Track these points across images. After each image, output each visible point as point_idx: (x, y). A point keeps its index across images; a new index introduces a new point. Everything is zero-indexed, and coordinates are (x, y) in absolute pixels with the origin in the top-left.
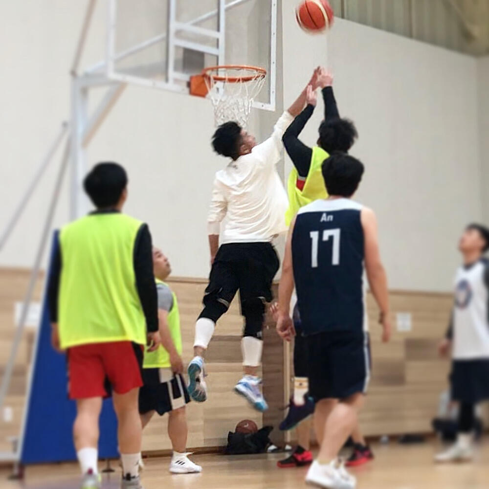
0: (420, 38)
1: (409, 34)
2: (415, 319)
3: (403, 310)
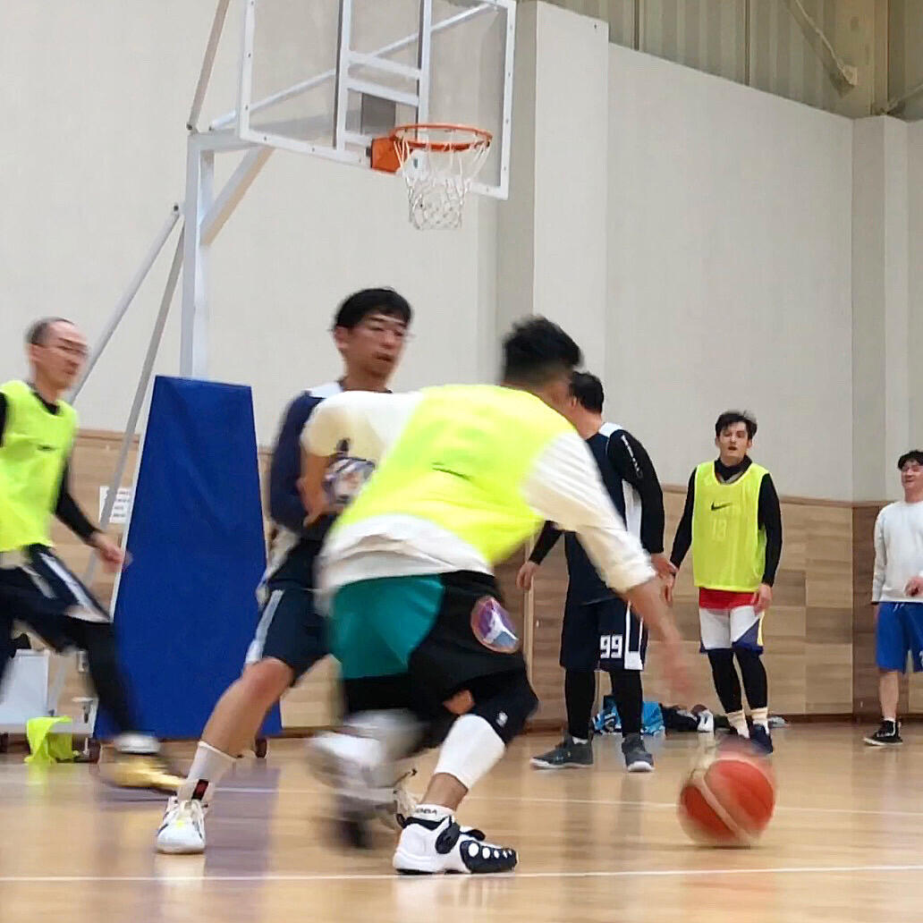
0: (763, 86)
1: (744, 78)
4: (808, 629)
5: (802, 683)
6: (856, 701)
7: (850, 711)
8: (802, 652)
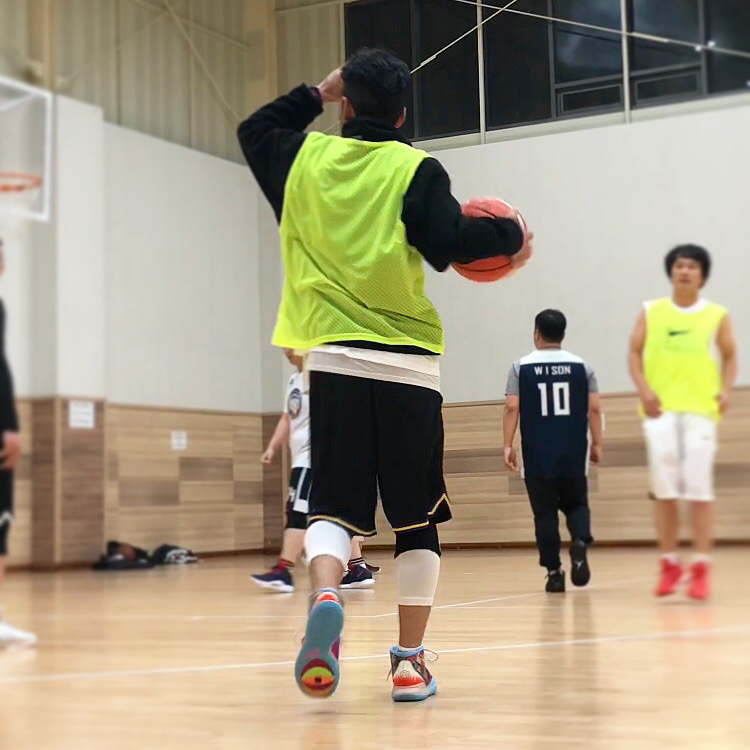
0: (200, 148)
1: (188, 144)
2: (190, 437)
3: (178, 428)
4: (236, 496)
5: (232, 530)
6: (266, 540)
7: (261, 546)
8: (232, 510)
